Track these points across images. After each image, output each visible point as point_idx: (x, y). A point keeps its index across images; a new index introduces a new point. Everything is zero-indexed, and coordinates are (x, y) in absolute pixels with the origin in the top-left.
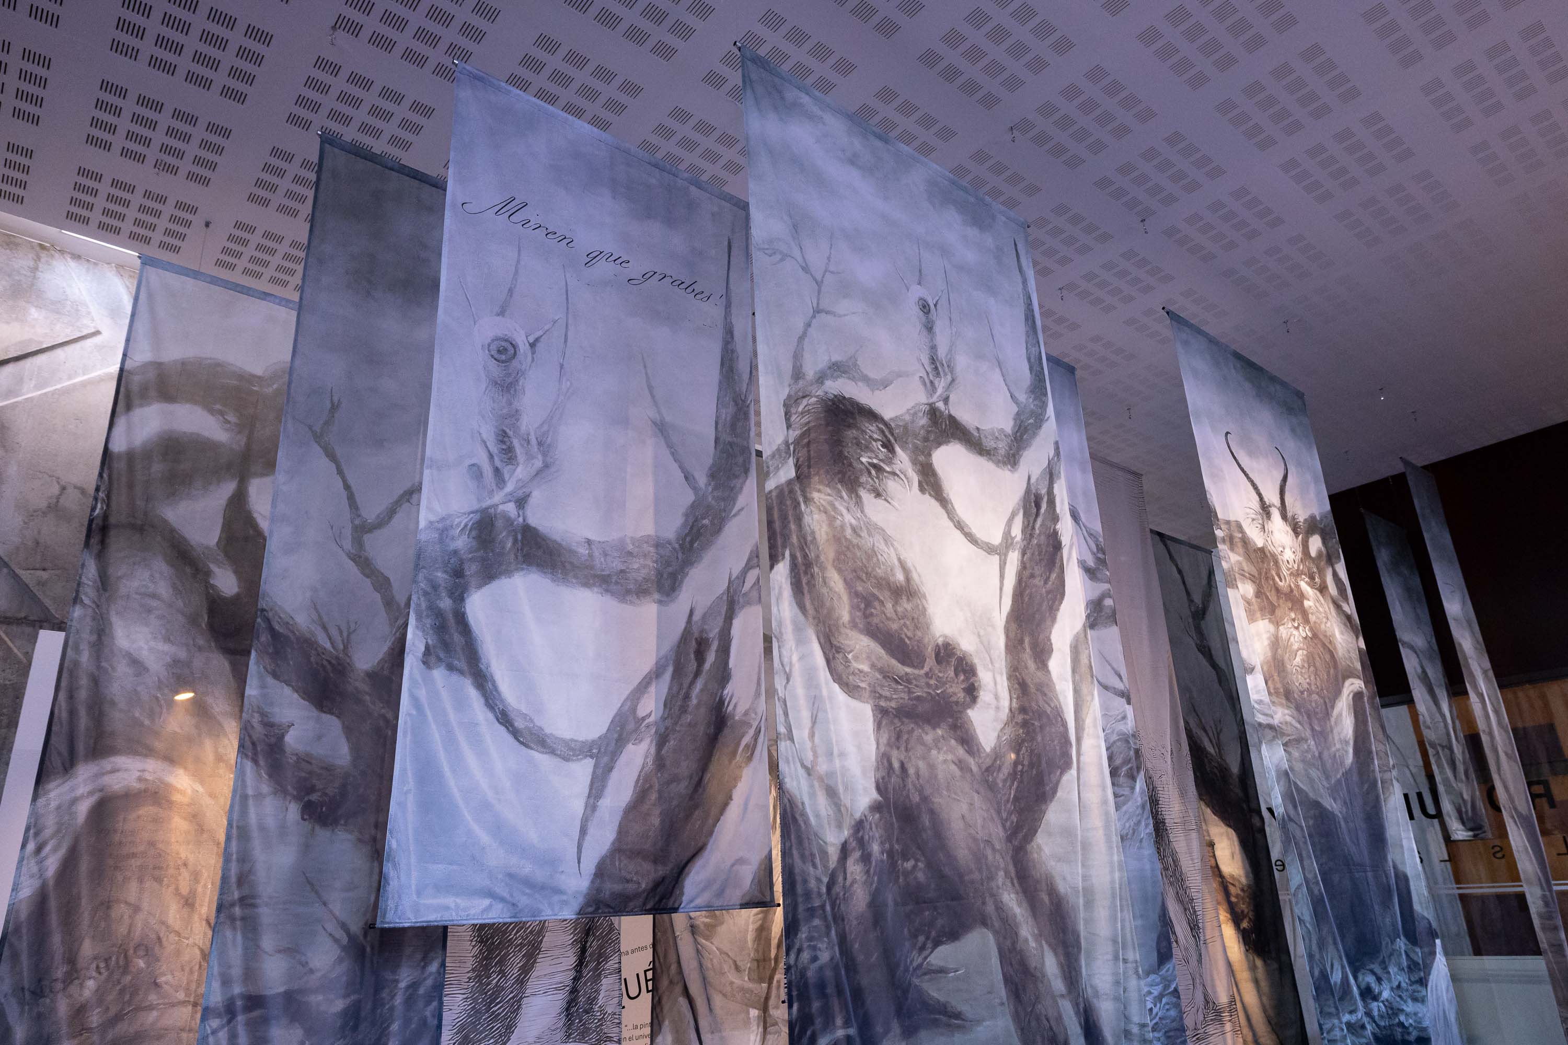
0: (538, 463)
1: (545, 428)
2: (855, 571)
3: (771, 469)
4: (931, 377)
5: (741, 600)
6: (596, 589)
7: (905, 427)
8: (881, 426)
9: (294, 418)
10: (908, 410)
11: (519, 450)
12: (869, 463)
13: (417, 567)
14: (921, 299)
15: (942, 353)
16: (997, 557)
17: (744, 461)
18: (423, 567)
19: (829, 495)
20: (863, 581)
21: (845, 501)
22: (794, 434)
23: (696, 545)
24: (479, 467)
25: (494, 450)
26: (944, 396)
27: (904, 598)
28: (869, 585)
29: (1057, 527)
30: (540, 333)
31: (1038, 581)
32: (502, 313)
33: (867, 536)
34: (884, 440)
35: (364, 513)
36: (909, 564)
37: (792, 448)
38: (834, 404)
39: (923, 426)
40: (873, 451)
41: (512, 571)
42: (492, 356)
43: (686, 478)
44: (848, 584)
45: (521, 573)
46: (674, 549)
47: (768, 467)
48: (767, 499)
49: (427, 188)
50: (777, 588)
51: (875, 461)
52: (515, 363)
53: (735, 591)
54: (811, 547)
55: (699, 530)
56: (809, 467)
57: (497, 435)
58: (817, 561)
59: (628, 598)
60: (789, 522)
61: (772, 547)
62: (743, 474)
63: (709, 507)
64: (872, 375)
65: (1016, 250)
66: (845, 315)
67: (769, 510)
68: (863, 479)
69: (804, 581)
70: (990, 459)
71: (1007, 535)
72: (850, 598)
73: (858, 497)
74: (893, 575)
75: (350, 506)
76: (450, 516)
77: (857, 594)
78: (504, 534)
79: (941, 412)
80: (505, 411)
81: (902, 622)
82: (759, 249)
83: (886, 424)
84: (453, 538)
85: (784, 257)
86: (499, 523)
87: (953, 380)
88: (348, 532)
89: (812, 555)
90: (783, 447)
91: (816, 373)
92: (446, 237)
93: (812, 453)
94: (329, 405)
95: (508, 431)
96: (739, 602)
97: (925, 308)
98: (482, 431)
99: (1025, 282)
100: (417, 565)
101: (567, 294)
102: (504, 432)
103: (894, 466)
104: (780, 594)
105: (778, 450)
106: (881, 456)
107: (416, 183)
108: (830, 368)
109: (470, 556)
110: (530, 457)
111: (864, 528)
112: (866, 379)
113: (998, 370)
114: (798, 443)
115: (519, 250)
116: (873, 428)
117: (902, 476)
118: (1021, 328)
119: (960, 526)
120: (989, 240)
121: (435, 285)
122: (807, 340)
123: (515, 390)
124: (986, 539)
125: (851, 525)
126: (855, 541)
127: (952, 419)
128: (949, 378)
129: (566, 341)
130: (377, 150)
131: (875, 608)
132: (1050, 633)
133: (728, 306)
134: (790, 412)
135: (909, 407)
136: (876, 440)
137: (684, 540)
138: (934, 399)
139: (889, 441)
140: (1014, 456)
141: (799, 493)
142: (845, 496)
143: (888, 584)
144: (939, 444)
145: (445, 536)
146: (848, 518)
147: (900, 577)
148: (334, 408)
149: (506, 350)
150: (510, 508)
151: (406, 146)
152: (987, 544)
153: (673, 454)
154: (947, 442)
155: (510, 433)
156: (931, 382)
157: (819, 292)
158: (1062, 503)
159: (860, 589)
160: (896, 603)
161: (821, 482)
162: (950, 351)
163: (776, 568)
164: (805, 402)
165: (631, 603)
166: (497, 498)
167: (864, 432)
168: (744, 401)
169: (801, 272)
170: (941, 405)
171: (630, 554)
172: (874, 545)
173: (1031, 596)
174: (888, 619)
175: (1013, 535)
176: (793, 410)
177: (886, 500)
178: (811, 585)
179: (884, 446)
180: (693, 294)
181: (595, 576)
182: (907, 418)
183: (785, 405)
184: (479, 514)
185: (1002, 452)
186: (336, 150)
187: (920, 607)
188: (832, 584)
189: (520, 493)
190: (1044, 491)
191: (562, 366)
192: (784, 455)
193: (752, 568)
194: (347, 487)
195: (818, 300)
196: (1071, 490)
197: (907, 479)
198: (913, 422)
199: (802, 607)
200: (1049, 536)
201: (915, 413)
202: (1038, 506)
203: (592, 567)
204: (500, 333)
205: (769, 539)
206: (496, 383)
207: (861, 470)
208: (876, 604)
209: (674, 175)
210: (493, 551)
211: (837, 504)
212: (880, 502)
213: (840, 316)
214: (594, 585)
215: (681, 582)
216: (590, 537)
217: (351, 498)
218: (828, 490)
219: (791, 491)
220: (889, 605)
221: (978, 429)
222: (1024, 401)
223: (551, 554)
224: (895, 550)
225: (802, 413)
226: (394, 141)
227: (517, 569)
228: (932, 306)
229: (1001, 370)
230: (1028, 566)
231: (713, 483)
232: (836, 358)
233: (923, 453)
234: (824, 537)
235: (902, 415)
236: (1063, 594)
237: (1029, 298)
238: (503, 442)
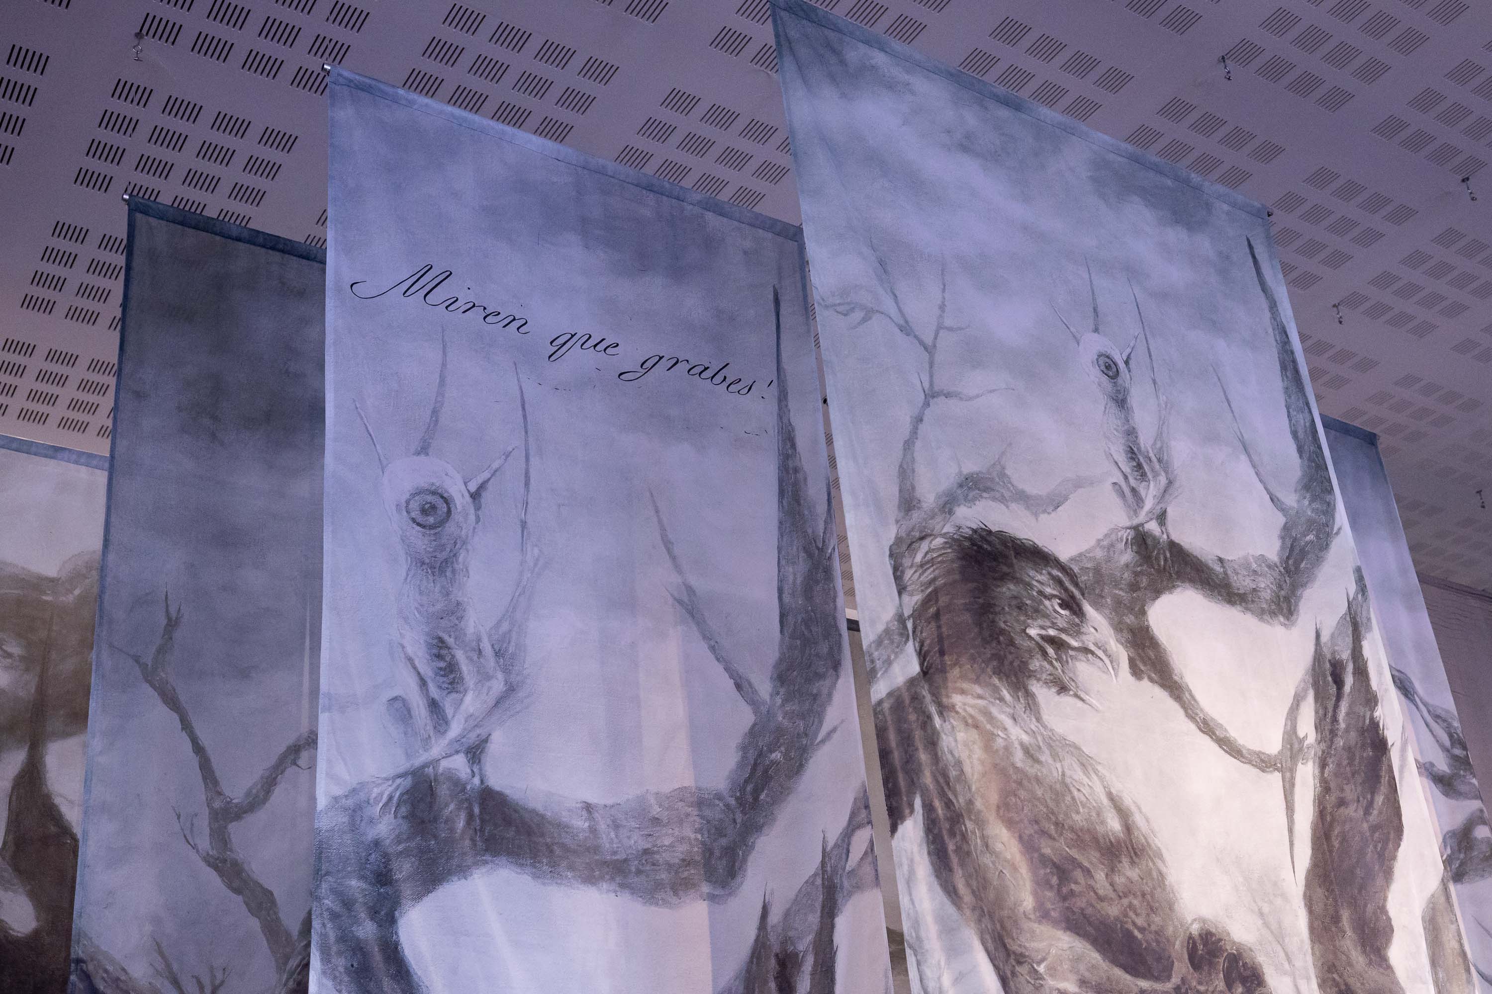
0: (498, 685)
1: (505, 626)
2: (1037, 822)
3: (878, 664)
4: (1132, 482)
5: (846, 884)
6: (605, 886)
7: (1097, 570)
8: (1056, 572)
9: (111, 646)
10: (1099, 541)
11: (465, 668)
12: (1043, 637)
13: (318, 874)
14: (1100, 355)
15: (1146, 440)
16: (1277, 776)
17: (831, 648)
18: (328, 873)
19: (980, 697)
20: (1051, 837)
21: (1008, 706)
22: (912, 601)
23: (762, 797)
24: (404, 701)
25: (426, 670)
26: (1158, 511)
27: (1125, 861)
28: (1061, 844)
29: (1377, 714)
30: (486, 475)
31: (1353, 811)
32: (424, 449)
33: (1050, 761)
34: (1064, 596)
35: (227, 792)
36: (1127, 801)
37: (910, 625)
38: (973, 544)
39: (1127, 565)
40: (1046, 616)
41: (469, 867)
42: (414, 520)
43: (738, 687)
44: (1029, 846)
45: (484, 869)
46: (727, 806)
47: (872, 661)
48: (876, 714)
49: (294, 261)
50: (905, 862)
51: (1052, 632)
52: (450, 528)
53: (835, 870)
54: (958, 788)
55: (766, 771)
56: (942, 653)
57: (430, 646)
58: (970, 811)
59: (659, 896)
60: (917, 749)
61: (892, 793)
62: (831, 671)
63: (780, 731)
64: (1031, 489)
65: (1254, 257)
66: (978, 396)
67: (881, 733)
68: (1036, 663)
69: (951, 847)
70: (1247, 609)
71: (1291, 736)
72: (1034, 871)
73: (1029, 695)
74: (1103, 822)
75: (205, 778)
76: (362, 785)
77: (1044, 861)
78: (452, 807)
79: (1154, 538)
80: (439, 606)
81: (1125, 901)
82: (827, 307)
83: (1063, 568)
84: (371, 821)
85: (869, 313)
86: (443, 791)
87: (1170, 483)
88: (203, 823)
89: (960, 802)
90: (895, 625)
91: (938, 497)
92: (329, 339)
93: (944, 629)
94: (164, 622)
95: (446, 637)
96: (842, 888)
97: (1110, 369)
98: (406, 644)
99: (1273, 306)
100: (317, 871)
101: (524, 409)
102: (441, 640)
103: (1084, 638)
104: (912, 872)
105: (887, 631)
106: (1061, 623)
107: (276, 256)
108: (961, 486)
109: (400, 848)
110: (485, 677)
111: (1044, 748)
112: (1022, 497)
113: (1244, 457)
114: (920, 616)
115: (444, 347)
116: (1043, 578)
117: (1100, 653)
118: (1277, 384)
119: (1207, 727)
120: (1204, 244)
121: (316, 412)
122: (918, 444)
123: (454, 572)
124: (1255, 746)
125: (1022, 744)
126: (1032, 770)
127: (1174, 547)
128: (1163, 480)
129: (527, 484)
130: (211, 212)
131: (1076, 883)
132: (1385, 899)
133: (783, 398)
134: (901, 565)
135: (1100, 537)
136: (1050, 597)
137: (743, 790)
138: (1142, 517)
139: (1073, 597)
140: (1287, 599)
141: (928, 698)
142: (1007, 697)
143: (1096, 840)
144: (1157, 593)
145: (358, 819)
146: (1017, 734)
147: (1114, 824)
148: (172, 624)
149: (433, 507)
150: (459, 764)
151: (256, 197)
152: (1259, 754)
153: (713, 649)
154: (1171, 588)
155: (450, 641)
156: (1134, 490)
157: (931, 364)
158: (1380, 674)
159: (1047, 851)
160: (1112, 870)
161: (963, 677)
162: (1159, 436)
163: (901, 829)
164: (925, 546)
165: (666, 903)
166: (437, 750)
167: (1029, 585)
168: (821, 550)
169: (899, 336)
170: (1153, 527)
171: (656, 821)
172: (1063, 774)
173: (1344, 839)
174: (1101, 899)
175: (1301, 734)
176: (907, 562)
177: (1076, 696)
178: (964, 854)
179: (1064, 605)
180: (725, 384)
181: (605, 863)
182: (1099, 554)
183: (891, 555)
184: (409, 778)
185: (1267, 595)
186: (152, 220)
187: (1155, 874)
188: (999, 847)
189: (472, 738)
190: (1345, 655)
191: (524, 524)
192: (897, 638)
193: (860, 826)
194: (198, 749)
195: (931, 376)
196: (1393, 646)
197: (1109, 656)
198: (1108, 560)
199: (951, 891)
200: (1362, 732)
201: (1112, 545)
202: (1339, 682)
203: (596, 849)
204: (423, 483)
205: (886, 781)
206: (423, 563)
207: (1030, 651)
208: (1078, 874)
209: (678, 198)
210: (435, 837)
211: (995, 711)
212: (1067, 700)
213: (970, 399)
214: (602, 878)
215: (744, 861)
216: (592, 799)
217: (206, 767)
218: (978, 690)
219: (916, 698)
220: (1100, 876)
221: (1221, 560)
222: (1295, 505)
223: (529, 833)
224: (1102, 779)
225: (922, 566)
226: (239, 192)
227: (476, 864)
228: (1122, 365)
229: (1249, 456)
230: (1332, 785)
231: (782, 691)
232: (970, 467)
233: (1131, 610)
234: (978, 768)
235: (1089, 551)
236: (1399, 830)
237: (1284, 332)
238: (439, 657)
